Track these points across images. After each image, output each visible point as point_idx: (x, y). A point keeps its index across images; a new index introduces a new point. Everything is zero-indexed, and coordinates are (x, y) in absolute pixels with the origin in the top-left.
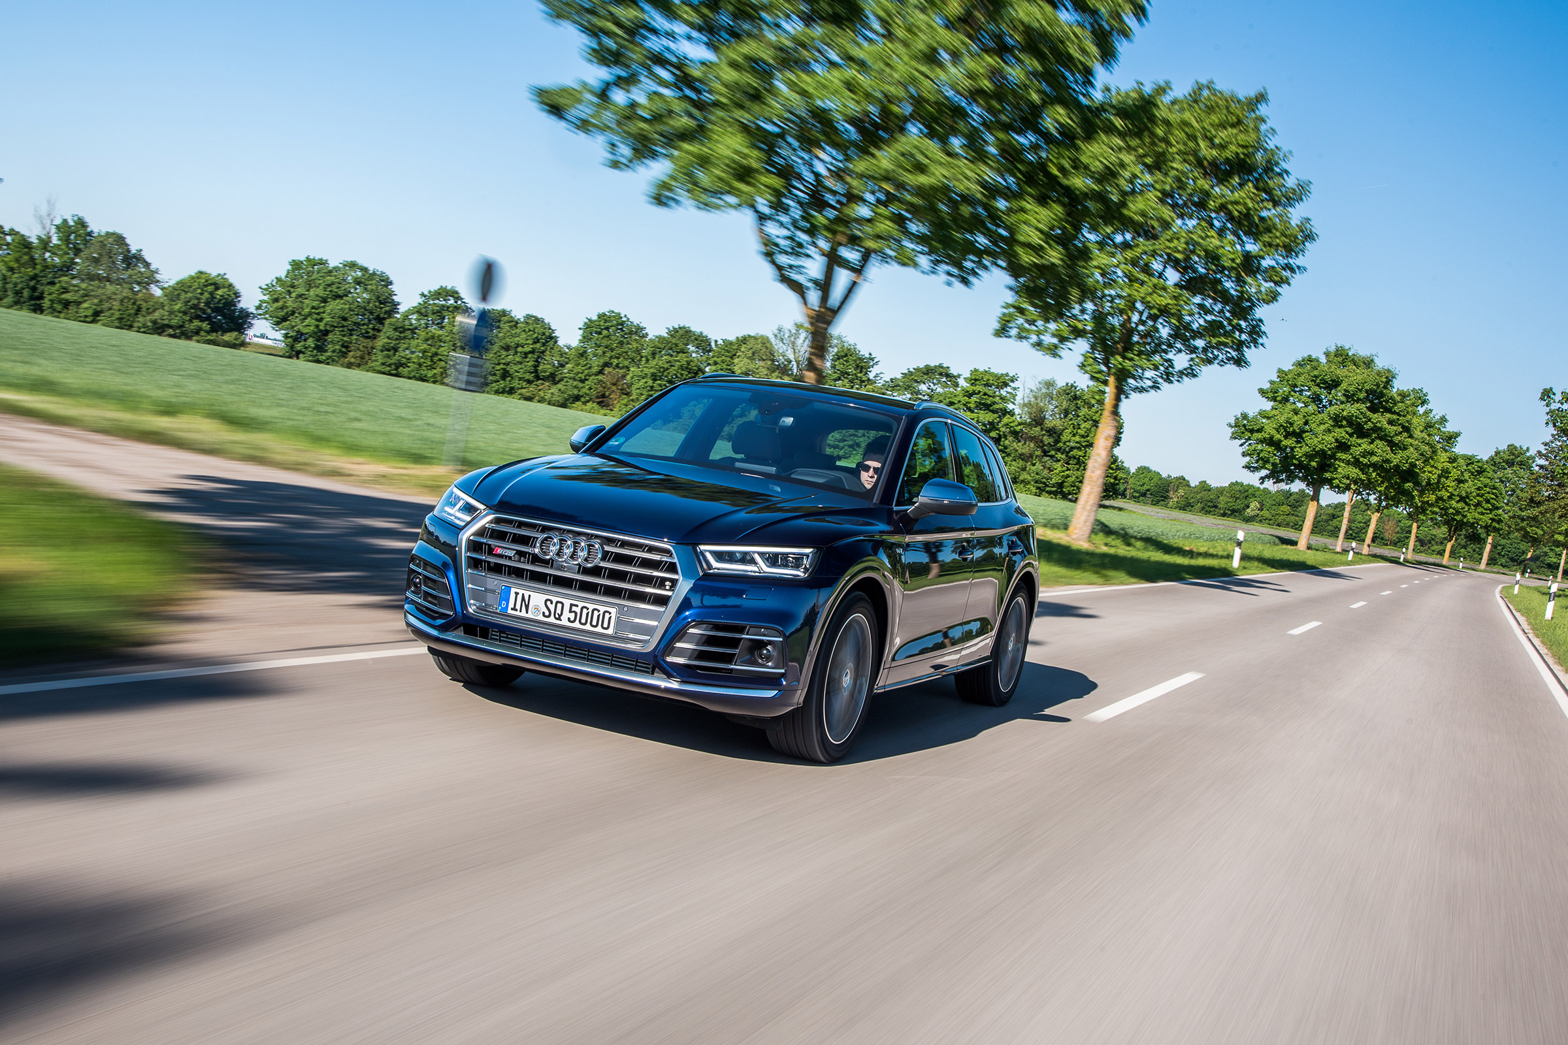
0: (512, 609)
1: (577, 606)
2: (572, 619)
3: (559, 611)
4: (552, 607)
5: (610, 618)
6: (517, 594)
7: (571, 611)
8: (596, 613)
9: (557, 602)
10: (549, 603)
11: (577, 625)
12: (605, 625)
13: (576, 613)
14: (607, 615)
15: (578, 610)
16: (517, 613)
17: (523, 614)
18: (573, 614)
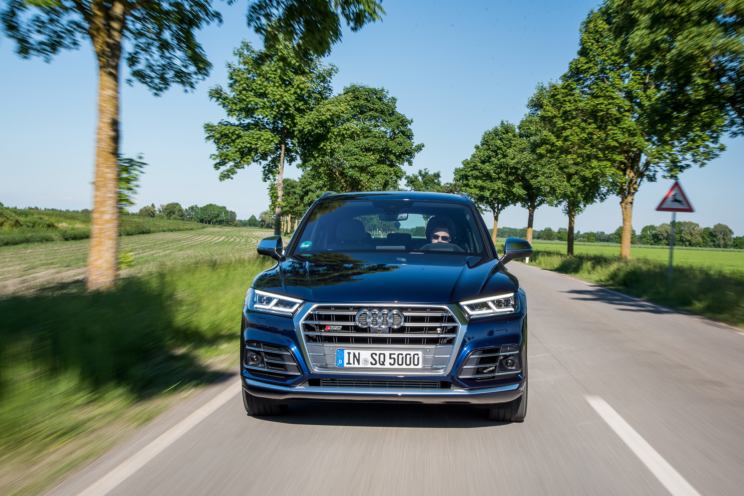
0: (347, 364)
1: (395, 354)
2: (392, 363)
3: (382, 359)
4: (377, 358)
5: (418, 358)
6: (349, 353)
7: (390, 358)
8: (408, 357)
9: (380, 354)
10: (374, 356)
11: (396, 366)
12: (416, 363)
13: (394, 359)
14: (416, 357)
15: (396, 357)
16: (352, 366)
17: (356, 365)
18: (393, 360)
